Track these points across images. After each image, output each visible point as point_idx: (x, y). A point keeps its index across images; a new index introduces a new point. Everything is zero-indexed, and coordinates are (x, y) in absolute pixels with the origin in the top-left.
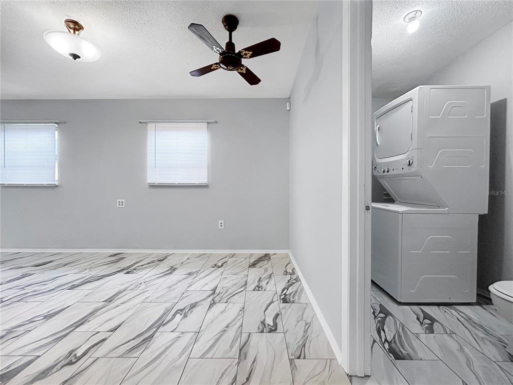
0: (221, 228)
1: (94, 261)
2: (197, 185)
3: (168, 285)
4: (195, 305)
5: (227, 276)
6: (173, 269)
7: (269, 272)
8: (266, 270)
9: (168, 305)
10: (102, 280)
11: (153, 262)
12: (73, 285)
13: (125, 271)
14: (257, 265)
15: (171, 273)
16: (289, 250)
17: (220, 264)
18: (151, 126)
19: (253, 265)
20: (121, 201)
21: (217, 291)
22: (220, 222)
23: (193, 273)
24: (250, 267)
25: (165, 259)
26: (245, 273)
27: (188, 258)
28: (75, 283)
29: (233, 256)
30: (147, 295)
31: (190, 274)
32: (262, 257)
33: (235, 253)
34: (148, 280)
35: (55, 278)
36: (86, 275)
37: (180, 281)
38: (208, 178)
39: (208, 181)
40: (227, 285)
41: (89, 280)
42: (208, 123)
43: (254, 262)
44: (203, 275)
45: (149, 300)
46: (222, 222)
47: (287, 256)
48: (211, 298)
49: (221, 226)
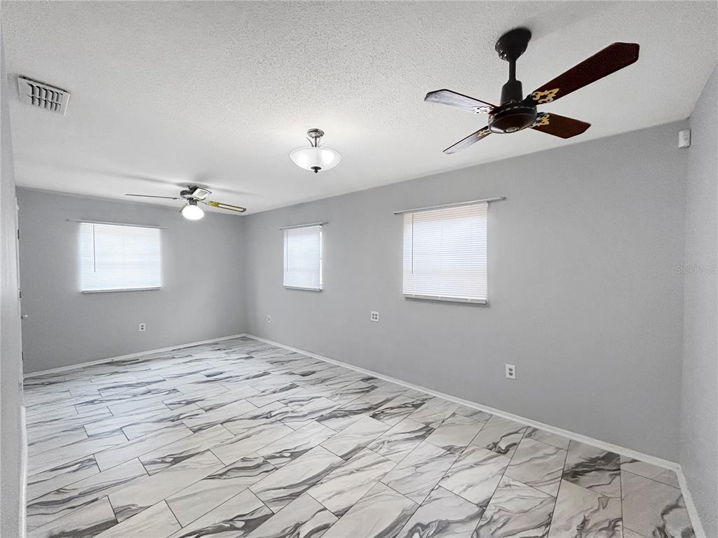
0: (511, 377)
1: (347, 384)
2: (469, 301)
3: (414, 462)
4: (446, 527)
5: (512, 483)
6: (427, 430)
7: (612, 512)
8: (604, 503)
9: (408, 503)
10: (347, 418)
11: (405, 406)
12: (322, 416)
13: (372, 412)
14: (582, 478)
15: (423, 437)
16: (679, 466)
17: (503, 446)
18: (408, 217)
19: (573, 474)
20: (375, 313)
21: (488, 513)
22: (508, 366)
23: (456, 450)
24: (564, 475)
25: (421, 404)
26: (550, 489)
27: (454, 414)
28: (324, 413)
29: (532, 433)
30: (386, 467)
31: (450, 450)
32: (598, 458)
33: (536, 427)
34: (393, 439)
35: (311, 399)
36: (335, 404)
37: (433, 460)
38: (488, 292)
39: (488, 297)
40: (508, 507)
41: (336, 412)
42: (488, 202)
43: (577, 466)
44: (470, 460)
45: (385, 480)
46: (513, 367)
47: (672, 481)
48: (474, 524)
49: (511, 374)
